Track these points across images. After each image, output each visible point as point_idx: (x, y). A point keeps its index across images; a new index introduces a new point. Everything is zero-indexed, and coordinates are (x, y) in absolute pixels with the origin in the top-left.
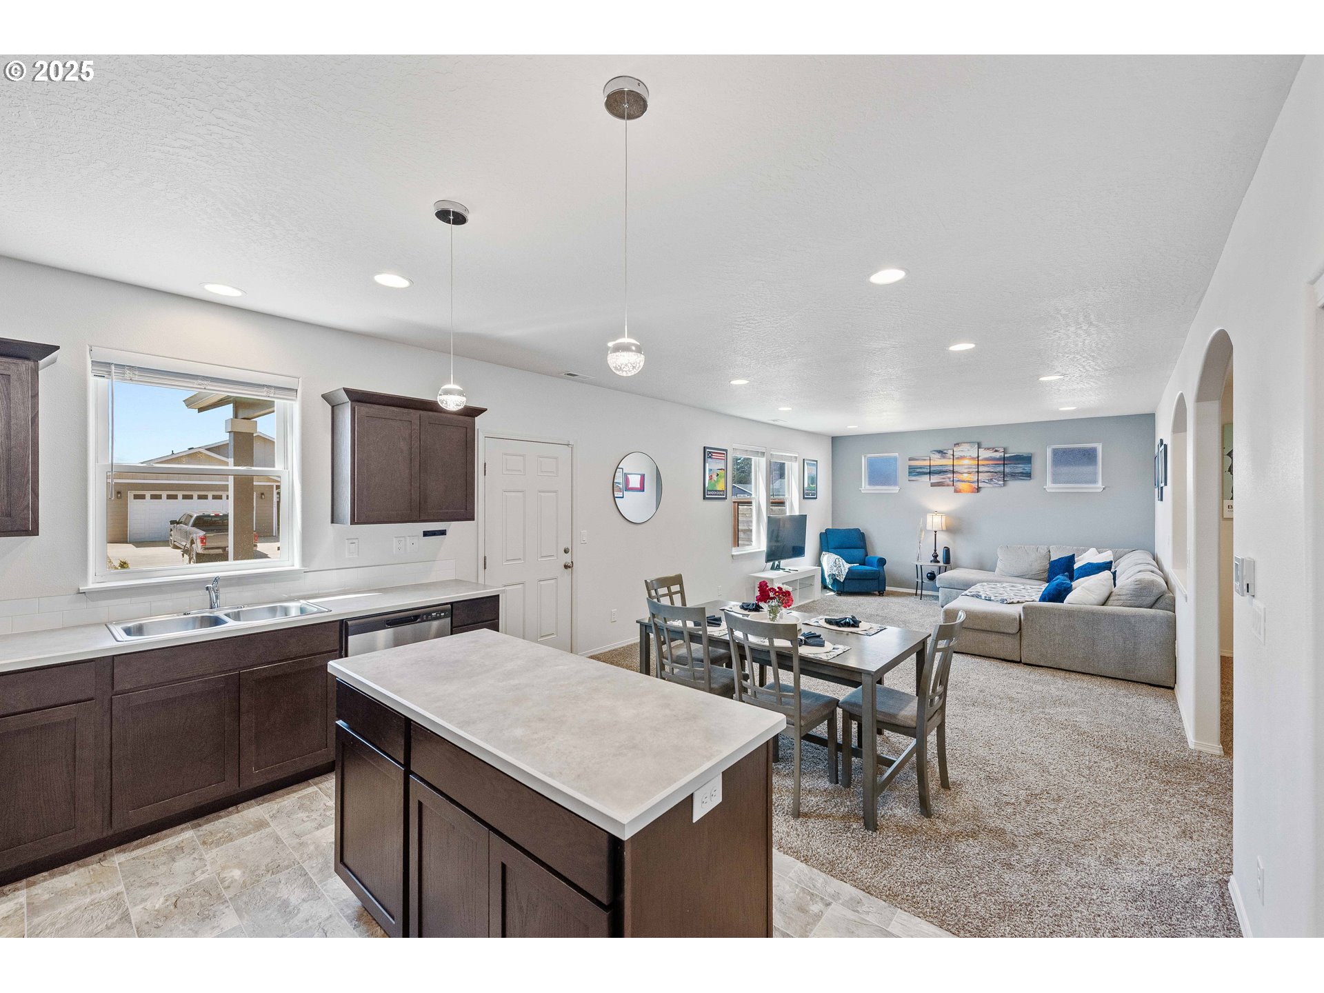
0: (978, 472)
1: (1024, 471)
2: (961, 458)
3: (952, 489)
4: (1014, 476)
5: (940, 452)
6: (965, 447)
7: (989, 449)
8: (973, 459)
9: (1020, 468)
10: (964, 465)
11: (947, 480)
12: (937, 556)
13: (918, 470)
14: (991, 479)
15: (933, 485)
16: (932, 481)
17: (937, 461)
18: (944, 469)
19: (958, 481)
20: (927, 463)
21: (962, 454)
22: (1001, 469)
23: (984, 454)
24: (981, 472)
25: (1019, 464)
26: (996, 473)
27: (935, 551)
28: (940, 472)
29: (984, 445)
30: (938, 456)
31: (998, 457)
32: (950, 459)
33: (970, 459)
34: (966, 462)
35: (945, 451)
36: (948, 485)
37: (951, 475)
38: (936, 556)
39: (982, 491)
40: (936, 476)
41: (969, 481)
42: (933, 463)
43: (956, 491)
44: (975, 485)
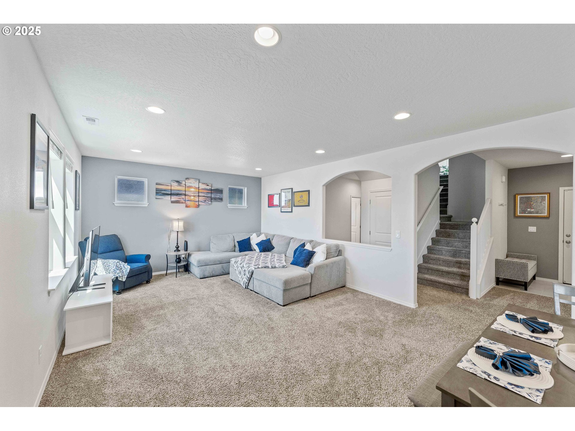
0: (199, 196)
1: (220, 197)
2: (190, 187)
3: (184, 205)
4: (215, 199)
5: (177, 182)
6: (192, 181)
7: (204, 184)
8: (196, 188)
9: (218, 195)
10: (192, 191)
11: (182, 199)
12: (179, 247)
13: (163, 192)
14: (205, 200)
15: (172, 202)
16: (172, 200)
17: (175, 187)
18: (180, 192)
19: (188, 200)
20: (169, 188)
21: (190, 185)
22: (209, 195)
23: (202, 186)
24: (201, 196)
25: (218, 193)
26: (207, 197)
27: (177, 244)
28: (177, 194)
29: (201, 181)
30: (176, 184)
31: (209, 189)
32: (183, 187)
33: (194, 188)
34: (192, 190)
35: (181, 182)
36: (182, 203)
37: (184, 197)
38: (177, 247)
39: (200, 207)
40: (175, 197)
41: (194, 201)
42: (173, 188)
43: (187, 206)
44: (197, 203)
